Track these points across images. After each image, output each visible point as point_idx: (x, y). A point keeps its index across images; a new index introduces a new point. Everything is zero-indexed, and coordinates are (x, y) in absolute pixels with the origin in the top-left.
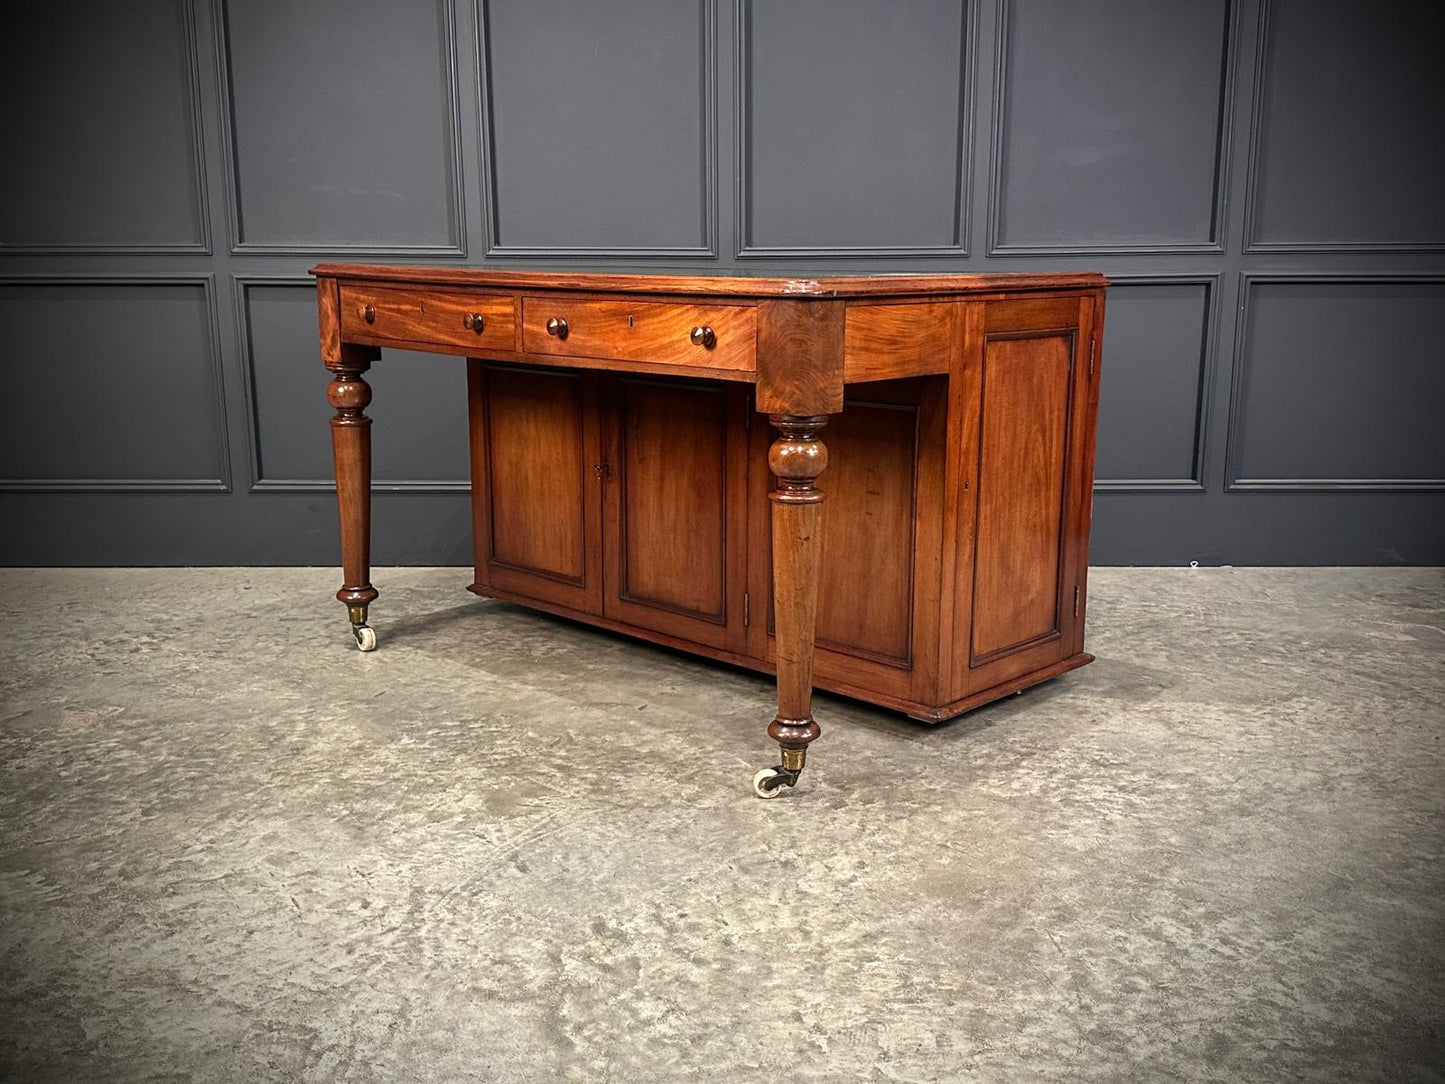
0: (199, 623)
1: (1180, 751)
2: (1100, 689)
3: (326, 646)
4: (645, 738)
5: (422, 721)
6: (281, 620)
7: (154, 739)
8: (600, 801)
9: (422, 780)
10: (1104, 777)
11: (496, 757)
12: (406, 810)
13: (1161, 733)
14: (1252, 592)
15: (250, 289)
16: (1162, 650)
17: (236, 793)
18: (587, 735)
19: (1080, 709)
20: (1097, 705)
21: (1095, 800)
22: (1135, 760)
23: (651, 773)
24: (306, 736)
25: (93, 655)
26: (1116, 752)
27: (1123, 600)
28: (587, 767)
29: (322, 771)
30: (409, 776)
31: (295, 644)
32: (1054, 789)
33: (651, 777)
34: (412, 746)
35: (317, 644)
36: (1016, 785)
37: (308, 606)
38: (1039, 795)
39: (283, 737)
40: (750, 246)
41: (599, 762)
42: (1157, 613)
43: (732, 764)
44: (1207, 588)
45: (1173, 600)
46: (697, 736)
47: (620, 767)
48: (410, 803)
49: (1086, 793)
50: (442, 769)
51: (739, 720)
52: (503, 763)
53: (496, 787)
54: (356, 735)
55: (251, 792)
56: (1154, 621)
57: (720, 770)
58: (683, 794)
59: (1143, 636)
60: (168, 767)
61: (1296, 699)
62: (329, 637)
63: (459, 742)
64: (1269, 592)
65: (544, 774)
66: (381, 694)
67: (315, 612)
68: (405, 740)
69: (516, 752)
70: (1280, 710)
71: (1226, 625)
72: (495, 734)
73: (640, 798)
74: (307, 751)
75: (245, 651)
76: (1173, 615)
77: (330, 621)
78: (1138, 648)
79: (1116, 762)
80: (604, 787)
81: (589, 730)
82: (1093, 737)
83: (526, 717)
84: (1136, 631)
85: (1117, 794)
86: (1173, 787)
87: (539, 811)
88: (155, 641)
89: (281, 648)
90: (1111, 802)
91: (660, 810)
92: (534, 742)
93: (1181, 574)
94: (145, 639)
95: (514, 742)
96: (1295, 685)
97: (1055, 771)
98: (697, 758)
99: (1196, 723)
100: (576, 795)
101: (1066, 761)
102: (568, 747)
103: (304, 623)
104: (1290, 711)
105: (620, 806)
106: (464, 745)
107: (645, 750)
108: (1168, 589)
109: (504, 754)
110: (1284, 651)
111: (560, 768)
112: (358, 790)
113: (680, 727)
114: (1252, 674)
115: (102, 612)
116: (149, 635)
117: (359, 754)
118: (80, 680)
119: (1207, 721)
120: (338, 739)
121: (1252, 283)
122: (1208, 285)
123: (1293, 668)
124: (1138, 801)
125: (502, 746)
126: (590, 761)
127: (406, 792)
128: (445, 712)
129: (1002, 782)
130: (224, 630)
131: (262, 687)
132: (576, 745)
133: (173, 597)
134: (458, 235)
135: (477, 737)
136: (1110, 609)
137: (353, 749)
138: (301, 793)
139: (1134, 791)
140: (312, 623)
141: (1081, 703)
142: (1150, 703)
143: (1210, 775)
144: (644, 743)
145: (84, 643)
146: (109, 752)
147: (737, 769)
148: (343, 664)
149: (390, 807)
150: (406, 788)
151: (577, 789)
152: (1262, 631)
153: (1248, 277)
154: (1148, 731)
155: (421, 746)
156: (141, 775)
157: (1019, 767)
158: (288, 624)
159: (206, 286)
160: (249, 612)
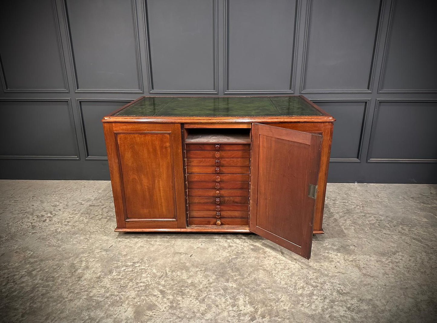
0: (66, 207)
1: (365, 285)
2: (335, 248)
3: (100, 220)
4: (190, 274)
5: (121, 262)
6: (90, 206)
7: (37, 270)
8: (172, 314)
9: (115, 298)
10: (342, 301)
11: (142, 284)
12: (107, 318)
13: (358, 274)
14: (374, 195)
15: (82, 102)
16: (352, 226)
17: (55, 304)
18: (172, 272)
19: (331, 259)
20: (336, 257)
21: (341, 316)
22: (351, 290)
23: (191, 296)
24: (84, 270)
25: (32, 223)
26: (345, 285)
27: (337, 199)
28: (170, 292)
29: (85, 291)
30: (112, 295)
31: (91, 218)
32: (327, 309)
33: (191, 299)
34: (115, 277)
35: (97, 219)
36: (313, 307)
37: (99, 199)
38: (322, 313)
39: (77, 270)
40: (228, 90)
41: (174, 288)
42: (348, 206)
43: (218, 291)
44: (361, 193)
45: (352, 199)
46: (208, 273)
47: (181, 292)
48: (109, 312)
49: (337, 311)
50: (123, 291)
51: (221, 264)
52: (143, 288)
53: (139, 303)
54: (100, 270)
55: (59, 303)
56: (347, 210)
57: (214, 295)
58: (201, 310)
59: (345, 218)
60: (38, 287)
61: (398, 254)
62: (101, 215)
63: (131, 275)
64: (380, 195)
65: (155, 296)
66: (111, 246)
67: (100, 202)
68: (114, 274)
69: (148, 282)
70: (394, 260)
71: (369, 212)
72: (143, 271)
73: (186, 312)
74: (83, 279)
75: (76, 222)
76: (353, 207)
77: (104, 206)
78: (345, 225)
79: (345, 292)
80: (174, 305)
81: (173, 268)
82: (336, 276)
83: (154, 260)
84: (343, 215)
85: (348, 312)
86: (366, 308)
87: (151, 319)
88: (52, 216)
89: (87, 220)
90: (346, 317)
91: (192, 320)
92: (154, 276)
93: (352, 187)
94: (49, 215)
95: (148, 275)
96: (396, 245)
97: (325, 298)
98: (207, 287)
99: (368, 268)
100: (165, 310)
101: (329, 291)
102: (165, 279)
103: (96, 207)
104: (397, 261)
105: (178, 317)
106: (132, 277)
107: (189, 281)
108: (349, 194)
109: (144, 282)
110: (389, 227)
111: (162, 292)
112: (94, 304)
113: (202, 267)
114: (381, 239)
115: (41, 201)
116: (51, 213)
117: (98, 281)
118: (24, 236)
119: (371, 267)
120: (94, 271)
121: (379, 102)
122: (366, 103)
123: (394, 236)
124: (355, 317)
125: (145, 278)
126: (171, 288)
127: (109, 306)
128: (129, 257)
129: (308, 305)
130: (73, 211)
131: (76, 241)
132: (168, 278)
133: (63, 194)
134: (141, 86)
135: (137, 272)
136: (334, 203)
137: (97, 278)
138: (75, 305)
139: (353, 311)
140: (98, 207)
141: (330, 255)
142: (352, 256)
143: (377, 300)
144: (191, 276)
145: (31, 217)
146: (21, 277)
147: (220, 294)
148: (103, 229)
149: (102, 315)
150: (109, 303)
151: (165, 305)
152: (381, 215)
153: (378, 100)
154: (353, 272)
155: (118, 277)
156: (27, 292)
157: (313, 295)
158: (91, 208)
159: (69, 102)
160: (81, 202)
